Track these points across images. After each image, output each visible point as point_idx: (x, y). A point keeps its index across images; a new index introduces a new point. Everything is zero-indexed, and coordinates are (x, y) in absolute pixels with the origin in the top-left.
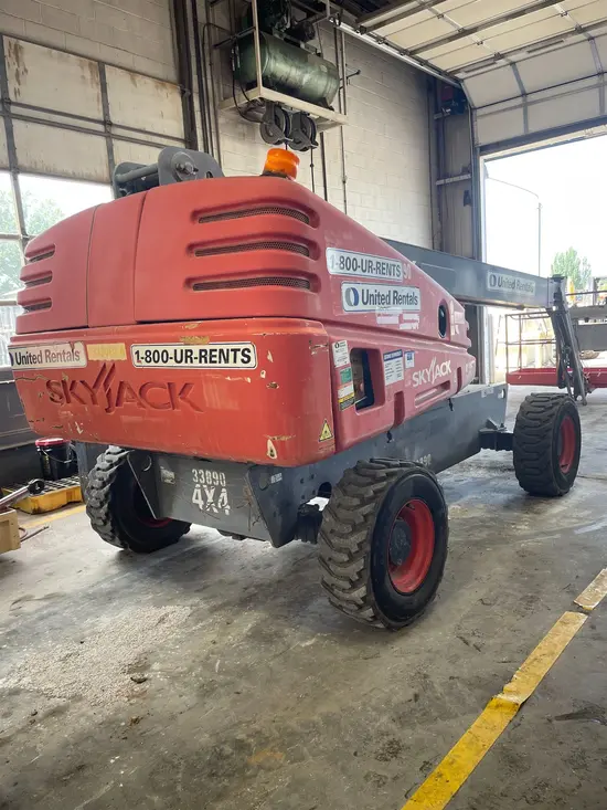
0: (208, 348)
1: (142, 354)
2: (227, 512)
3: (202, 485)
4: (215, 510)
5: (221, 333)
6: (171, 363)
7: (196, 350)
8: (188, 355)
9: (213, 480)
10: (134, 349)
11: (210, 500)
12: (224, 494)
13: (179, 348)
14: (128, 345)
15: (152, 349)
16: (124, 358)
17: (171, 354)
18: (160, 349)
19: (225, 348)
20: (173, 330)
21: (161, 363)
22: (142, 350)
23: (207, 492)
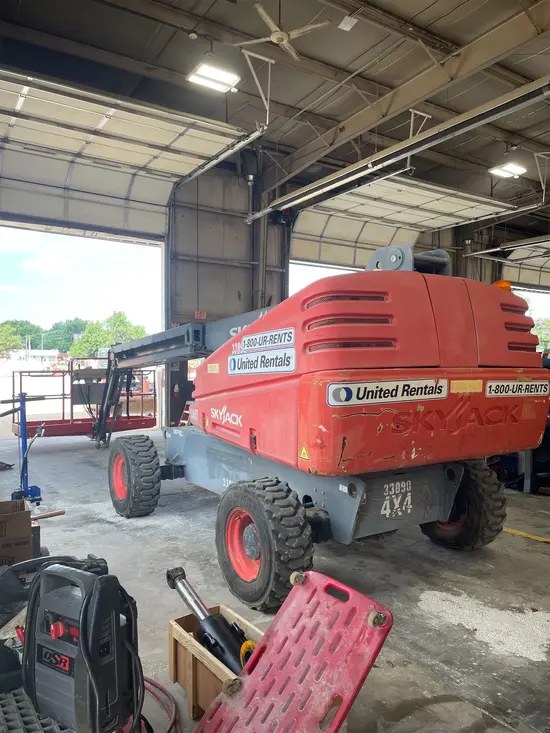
0: (530, 384)
1: (493, 388)
2: (409, 511)
3: (391, 496)
4: (400, 513)
5: (537, 376)
6: (510, 393)
7: (524, 384)
8: (519, 388)
9: (401, 488)
10: (489, 384)
11: (397, 506)
12: (409, 498)
13: (516, 384)
14: (485, 381)
15: (500, 384)
16: (481, 390)
17: (511, 388)
18: (505, 384)
19: (538, 384)
20: (512, 372)
21: (504, 393)
22: (494, 384)
23: (395, 500)
